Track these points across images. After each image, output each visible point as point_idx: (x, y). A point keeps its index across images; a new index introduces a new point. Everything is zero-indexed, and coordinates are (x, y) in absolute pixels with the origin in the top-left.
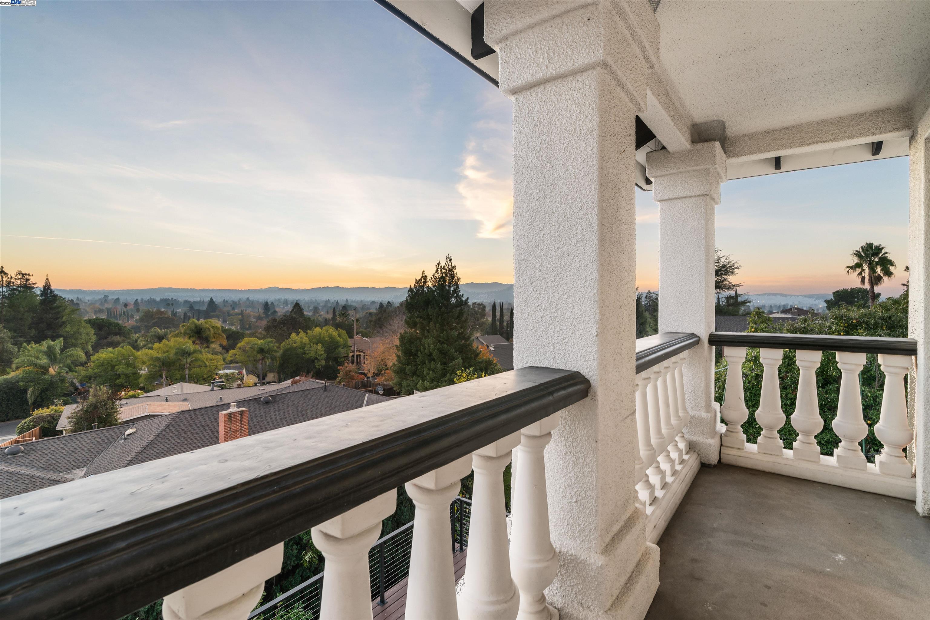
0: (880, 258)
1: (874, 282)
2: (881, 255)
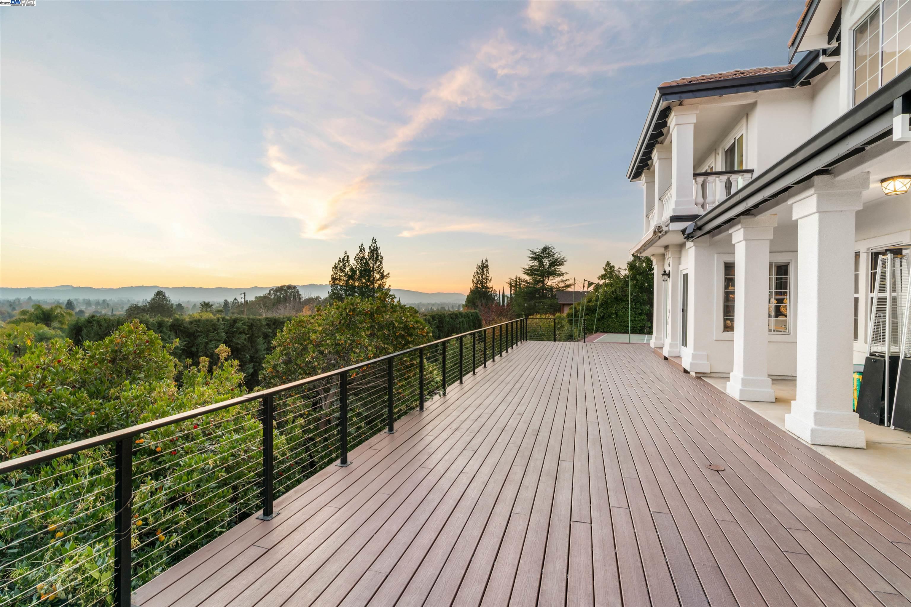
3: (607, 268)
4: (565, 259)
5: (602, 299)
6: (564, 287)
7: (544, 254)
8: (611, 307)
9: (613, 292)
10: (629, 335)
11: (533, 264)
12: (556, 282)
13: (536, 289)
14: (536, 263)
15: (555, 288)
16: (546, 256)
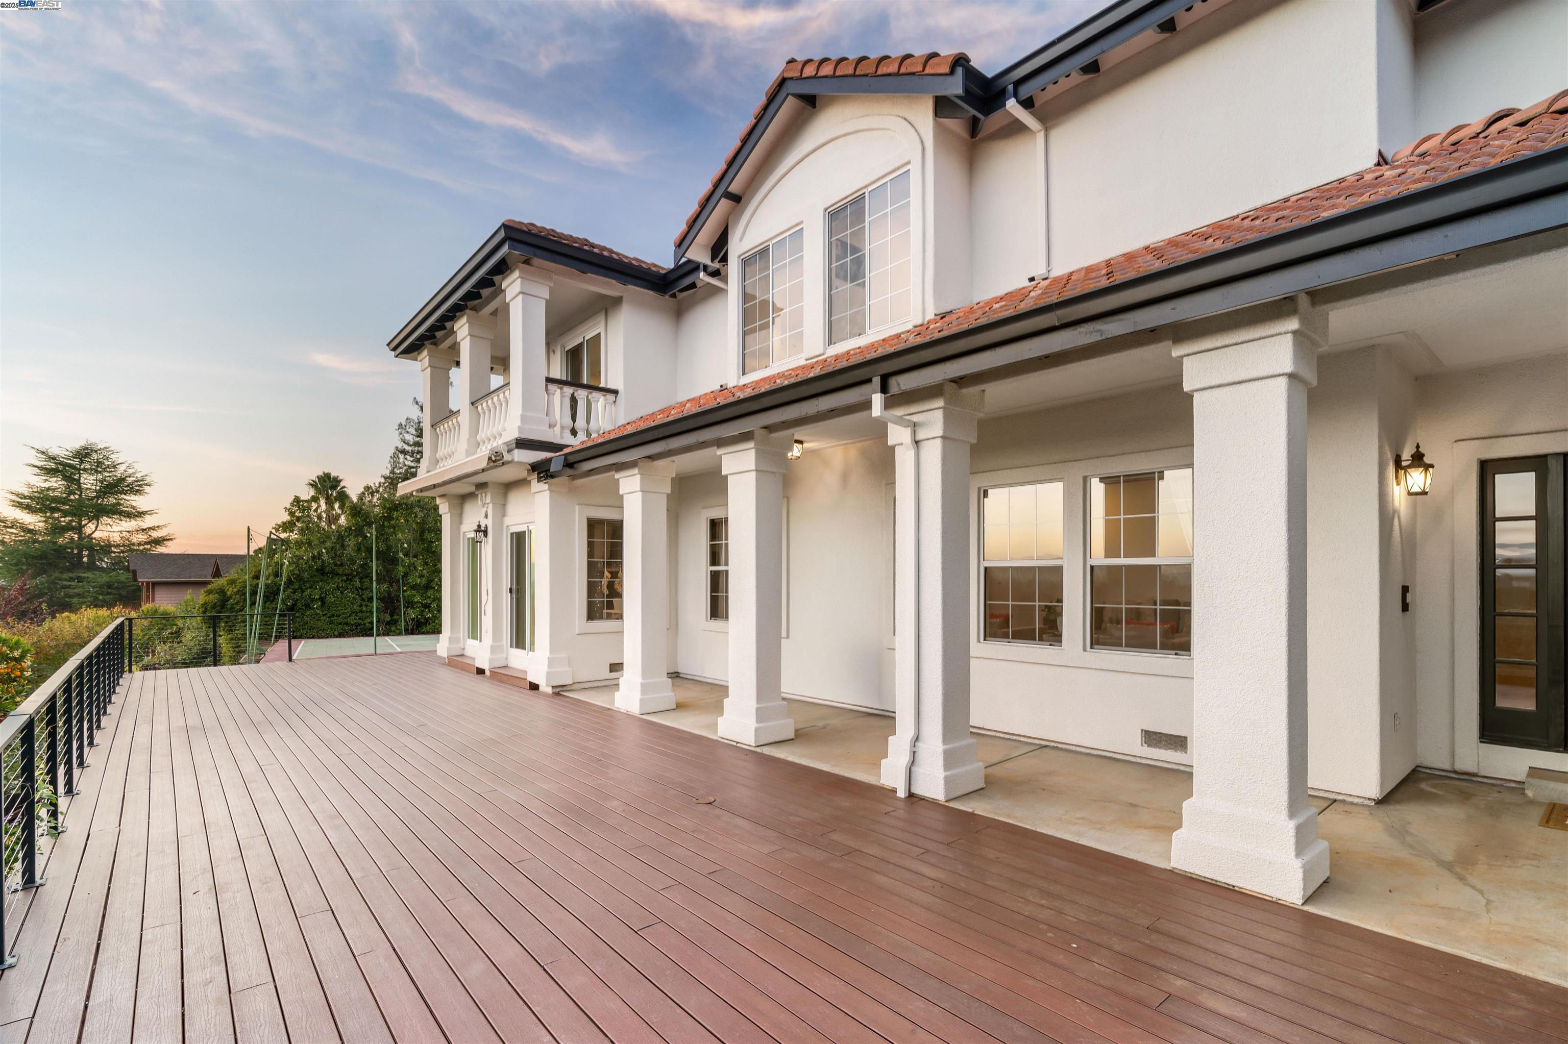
0: (338, 492)
1: (332, 521)
2: (339, 488)
3: (295, 508)
4: (148, 480)
5: (291, 571)
6: (146, 543)
7: (82, 462)
8: (311, 587)
9: (314, 558)
10: (373, 639)
11: (47, 485)
12: (121, 532)
13: (60, 546)
14: (56, 483)
15: (118, 546)
16: (92, 469)
